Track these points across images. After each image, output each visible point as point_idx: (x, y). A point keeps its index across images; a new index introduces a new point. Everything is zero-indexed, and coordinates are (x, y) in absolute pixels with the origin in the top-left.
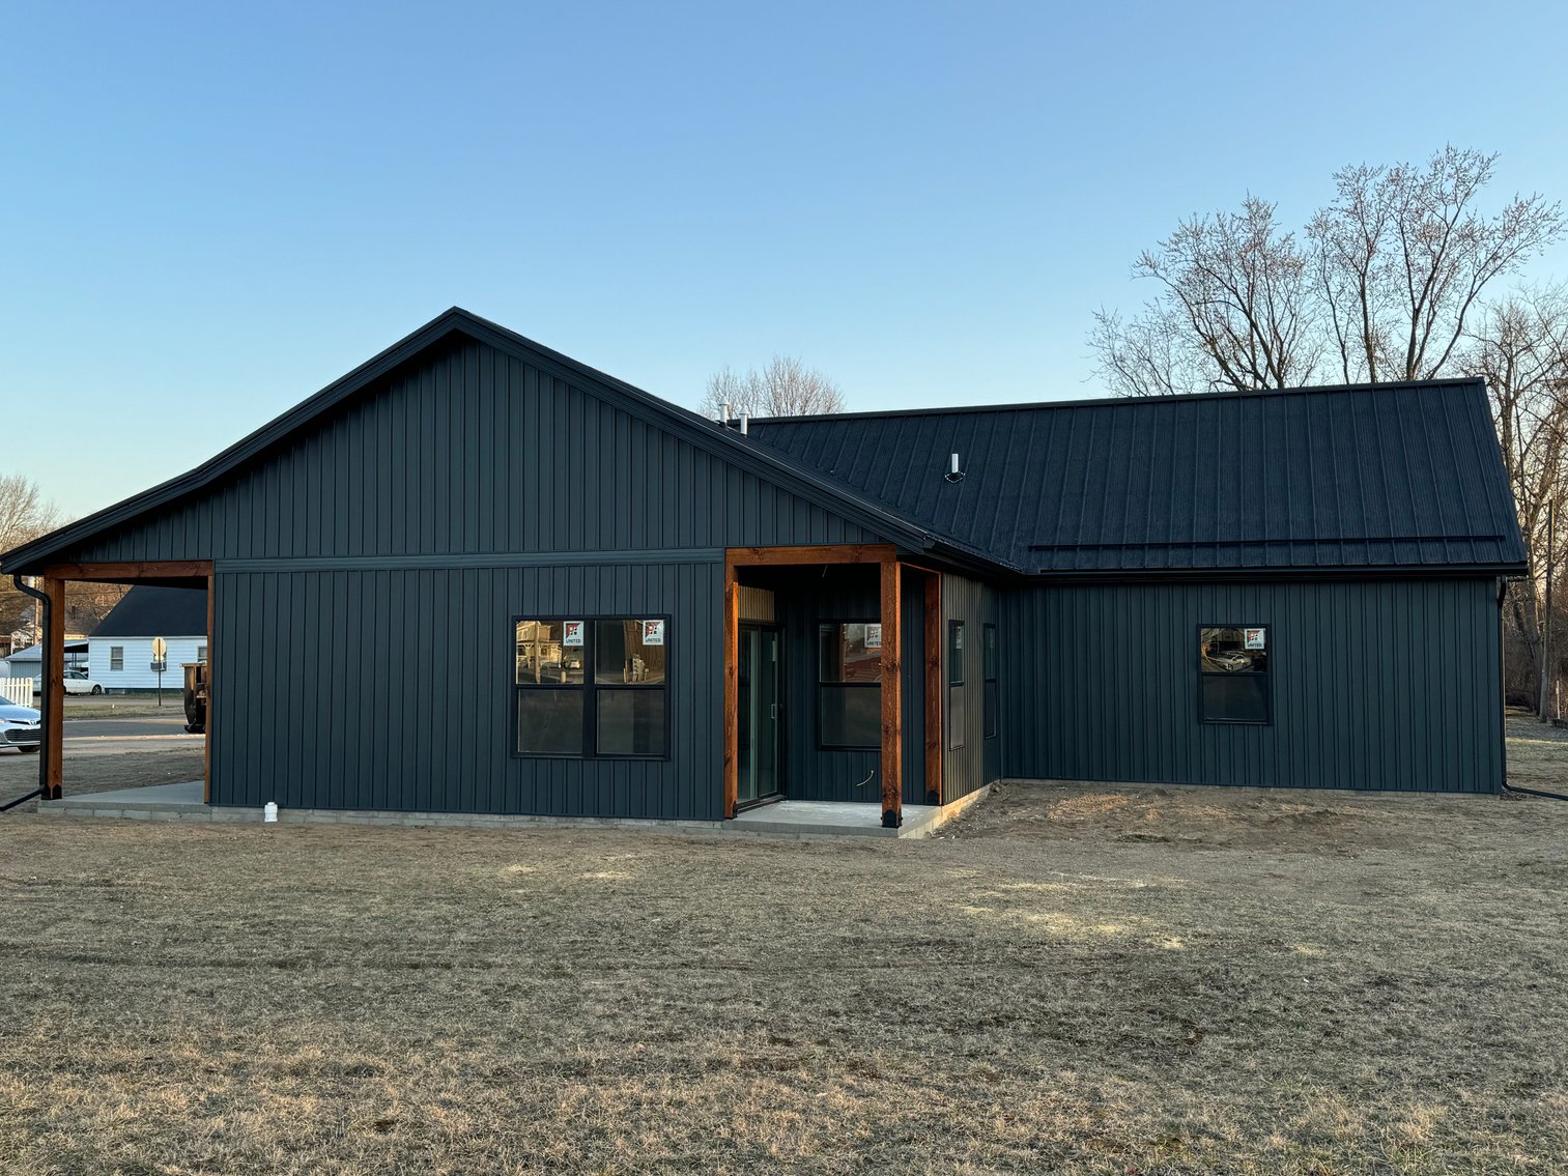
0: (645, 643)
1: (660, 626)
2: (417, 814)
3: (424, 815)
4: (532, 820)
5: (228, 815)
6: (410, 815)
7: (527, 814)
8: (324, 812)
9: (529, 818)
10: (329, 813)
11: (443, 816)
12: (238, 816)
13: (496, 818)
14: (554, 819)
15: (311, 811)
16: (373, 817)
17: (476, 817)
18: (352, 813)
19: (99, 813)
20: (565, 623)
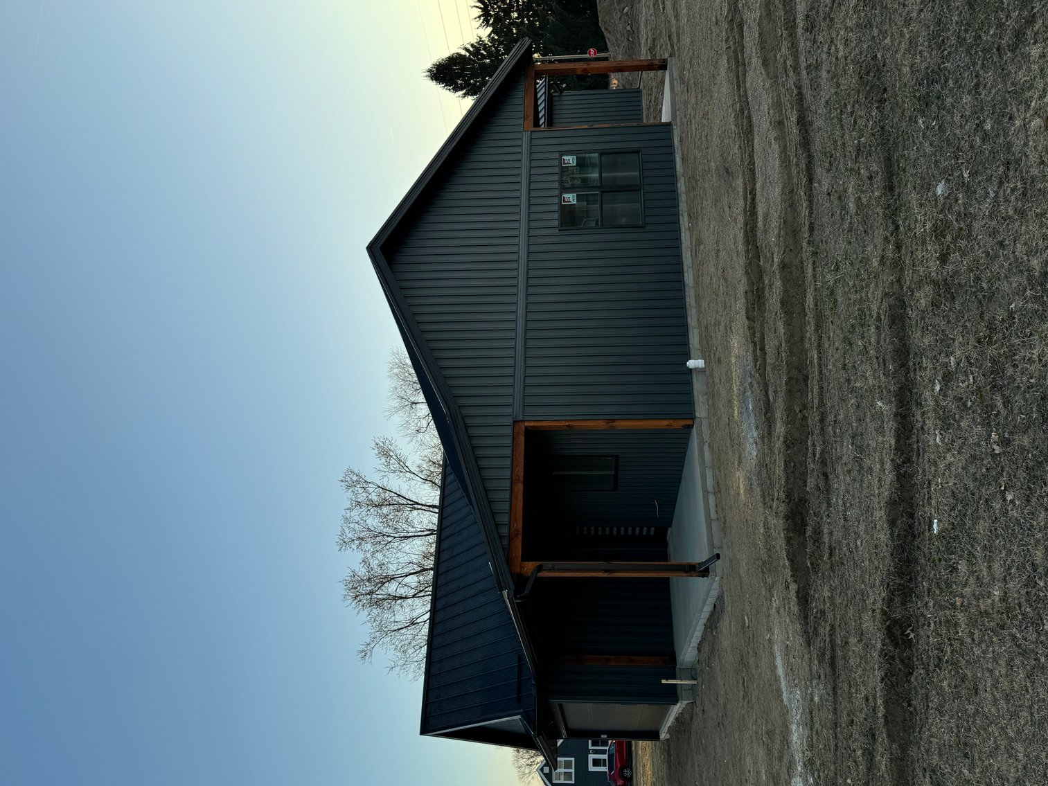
0: (575, 165)
1: (566, 158)
2: (685, 278)
3: (686, 274)
4: (682, 215)
5: (701, 404)
6: (687, 283)
7: (679, 218)
8: (691, 337)
9: (681, 217)
10: (691, 334)
11: (685, 264)
12: (700, 397)
13: (683, 234)
14: (680, 204)
15: (691, 346)
16: (690, 305)
17: (683, 245)
18: (689, 319)
19: (713, 515)
20: (563, 203)
